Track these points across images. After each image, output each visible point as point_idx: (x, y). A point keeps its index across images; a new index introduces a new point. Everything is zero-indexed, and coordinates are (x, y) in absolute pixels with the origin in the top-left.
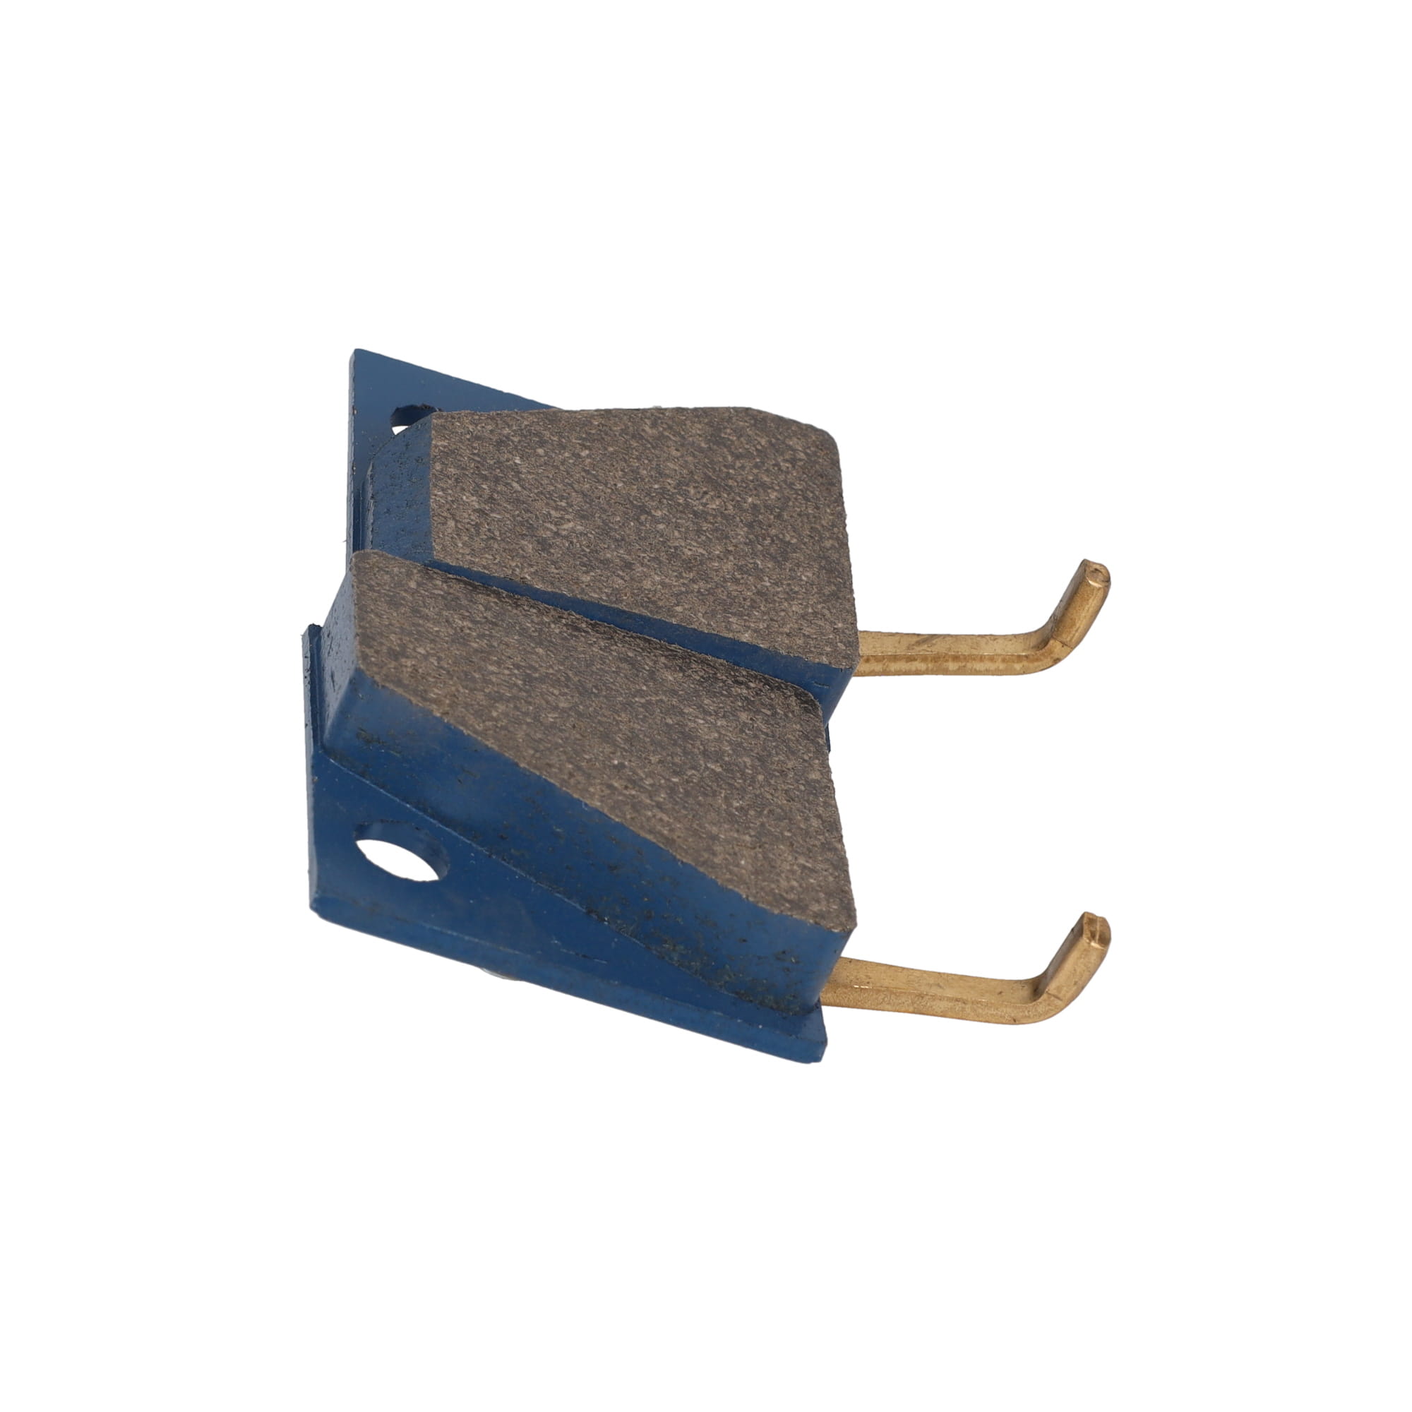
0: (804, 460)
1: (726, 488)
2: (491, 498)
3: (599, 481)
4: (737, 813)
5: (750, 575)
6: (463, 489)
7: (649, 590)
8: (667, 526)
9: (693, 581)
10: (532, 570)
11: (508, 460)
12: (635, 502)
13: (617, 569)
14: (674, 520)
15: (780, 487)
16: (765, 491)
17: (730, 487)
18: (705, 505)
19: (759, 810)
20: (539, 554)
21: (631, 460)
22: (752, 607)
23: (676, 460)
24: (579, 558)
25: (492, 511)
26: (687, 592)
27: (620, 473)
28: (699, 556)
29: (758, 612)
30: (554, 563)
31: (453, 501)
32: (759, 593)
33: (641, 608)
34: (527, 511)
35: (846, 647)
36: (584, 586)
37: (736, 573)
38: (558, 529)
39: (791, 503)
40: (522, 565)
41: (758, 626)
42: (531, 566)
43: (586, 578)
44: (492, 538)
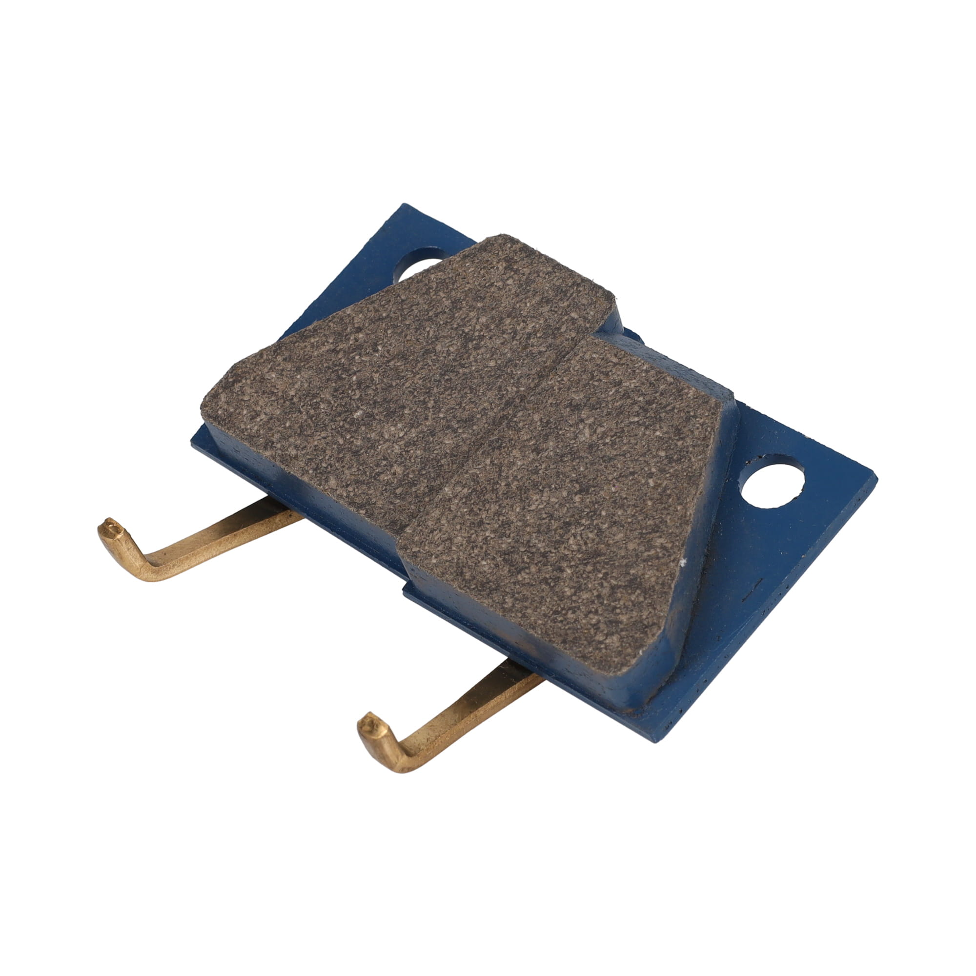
0: (595, 636)
1: (586, 561)
3: (620, 476)
4: (315, 401)
5: (500, 526)
6: (643, 384)
7: (511, 451)
8: (564, 498)
9: (508, 485)
10: (556, 388)
11: (661, 428)
12: (593, 489)
13: (537, 441)
14: (567, 505)
15: (575, 601)
16: (574, 587)
17: (586, 564)
18: (575, 536)
19: (314, 419)
20: (568, 400)
21: (634, 511)
22: (472, 510)
23: (624, 542)
24: (555, 423)
25: (617, 391)
26: (500, 475)
27: (625, 496)
28: (529, 502)
29: (466, 512)
30: (557, 405)
31: (634, 371)
32: (481, 523)
34: (609, 414)
35: (413, 552)
36: (530, 412)
37: (505, 518)
38: (586, 424)
39: (555, 598)
40: (563, 384)
41: (453, 504)
42: (560, 389)
43: (536, 417)
44: (592, 379)
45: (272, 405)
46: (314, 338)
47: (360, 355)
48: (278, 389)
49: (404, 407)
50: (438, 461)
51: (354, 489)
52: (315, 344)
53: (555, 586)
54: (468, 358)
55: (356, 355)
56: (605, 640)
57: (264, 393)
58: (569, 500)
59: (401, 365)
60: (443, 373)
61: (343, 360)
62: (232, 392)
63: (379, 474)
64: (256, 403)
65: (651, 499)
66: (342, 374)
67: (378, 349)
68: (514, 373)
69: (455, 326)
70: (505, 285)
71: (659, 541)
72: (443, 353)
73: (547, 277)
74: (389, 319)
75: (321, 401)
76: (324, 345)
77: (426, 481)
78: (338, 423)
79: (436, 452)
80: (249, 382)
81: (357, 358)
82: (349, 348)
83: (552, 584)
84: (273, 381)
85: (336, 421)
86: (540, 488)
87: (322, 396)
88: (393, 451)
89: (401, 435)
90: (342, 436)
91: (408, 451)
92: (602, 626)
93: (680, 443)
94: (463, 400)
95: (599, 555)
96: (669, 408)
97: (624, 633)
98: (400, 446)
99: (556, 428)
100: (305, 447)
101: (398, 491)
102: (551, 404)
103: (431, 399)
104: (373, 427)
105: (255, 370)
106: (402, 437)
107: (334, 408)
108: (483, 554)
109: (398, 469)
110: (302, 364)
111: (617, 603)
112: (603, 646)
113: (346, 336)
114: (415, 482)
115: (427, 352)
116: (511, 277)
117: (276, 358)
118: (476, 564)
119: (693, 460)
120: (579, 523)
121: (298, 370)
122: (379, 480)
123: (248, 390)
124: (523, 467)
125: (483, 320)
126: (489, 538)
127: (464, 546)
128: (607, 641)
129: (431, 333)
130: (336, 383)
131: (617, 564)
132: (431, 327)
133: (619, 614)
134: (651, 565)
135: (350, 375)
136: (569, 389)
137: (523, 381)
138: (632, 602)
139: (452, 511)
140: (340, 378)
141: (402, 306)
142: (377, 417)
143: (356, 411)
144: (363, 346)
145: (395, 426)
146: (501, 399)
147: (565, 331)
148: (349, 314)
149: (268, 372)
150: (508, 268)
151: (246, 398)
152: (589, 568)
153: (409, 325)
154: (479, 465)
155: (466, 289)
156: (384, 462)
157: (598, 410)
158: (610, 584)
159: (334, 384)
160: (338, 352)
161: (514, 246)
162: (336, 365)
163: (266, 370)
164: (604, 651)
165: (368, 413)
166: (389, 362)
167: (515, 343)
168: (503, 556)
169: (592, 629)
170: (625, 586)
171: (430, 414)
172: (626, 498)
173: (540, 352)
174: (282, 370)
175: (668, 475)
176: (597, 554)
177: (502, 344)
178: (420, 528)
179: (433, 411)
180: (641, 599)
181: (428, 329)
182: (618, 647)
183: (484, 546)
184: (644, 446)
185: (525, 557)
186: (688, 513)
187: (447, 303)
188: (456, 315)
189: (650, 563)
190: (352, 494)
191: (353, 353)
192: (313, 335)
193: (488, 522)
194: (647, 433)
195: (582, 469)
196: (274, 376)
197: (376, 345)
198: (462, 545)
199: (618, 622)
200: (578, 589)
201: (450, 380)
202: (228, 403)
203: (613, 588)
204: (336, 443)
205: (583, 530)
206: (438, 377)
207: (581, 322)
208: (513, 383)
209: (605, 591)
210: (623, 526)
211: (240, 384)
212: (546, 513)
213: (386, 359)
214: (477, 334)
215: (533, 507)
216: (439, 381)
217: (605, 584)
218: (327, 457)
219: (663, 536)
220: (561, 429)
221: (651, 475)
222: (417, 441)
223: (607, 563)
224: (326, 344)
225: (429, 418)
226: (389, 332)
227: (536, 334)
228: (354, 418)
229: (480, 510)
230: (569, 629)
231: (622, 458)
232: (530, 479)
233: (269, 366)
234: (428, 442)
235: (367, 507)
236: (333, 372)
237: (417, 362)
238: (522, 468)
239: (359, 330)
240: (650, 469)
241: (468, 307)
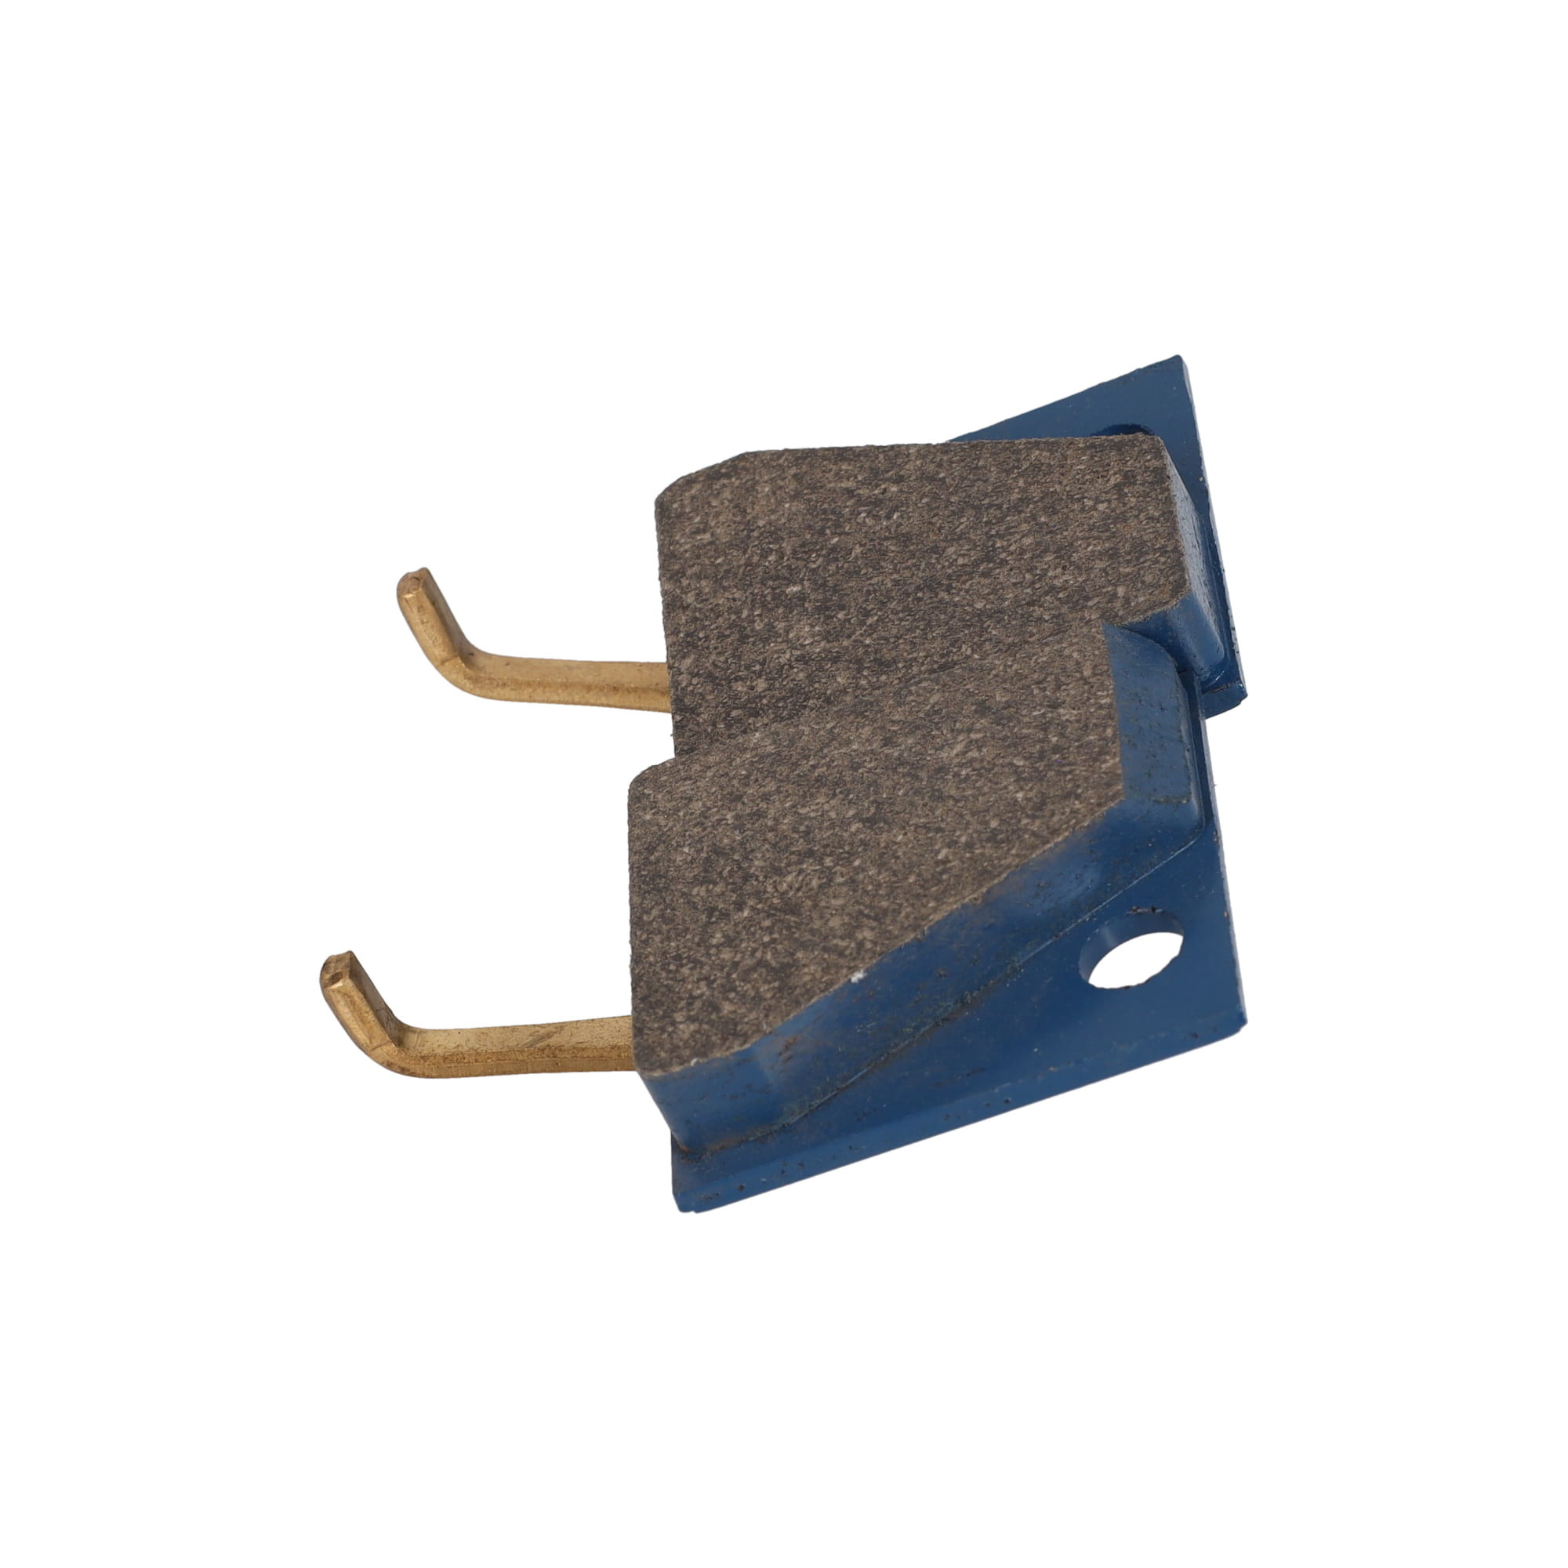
0: (678, 1012)
1: (774, 912)
2: (1045, 730)
3: (924, 826)
4: (771, 546)
5: (749, 815)
6: (1078, 721)
7: (864, 726)
8: (844, 818)
9: (814, 767)
10: (994, 672)
11: (1031, 789)
12: (882, 825)
13: (900, 729)
14: (837, 829)
15: (708, 955)
16: (728, 937)
17: (769, 916)
18: (801, 872)
20: (987, 696)
21: (887, 879)
22: (748, 776)
23: (834, 912)
24: (943, 717)
25: (1043, 715)
26: (821, 750)
27: (900, 854)
28: (808, 802)
29: (742, 775)
30: (972, 694)
32: (739, 798)
33: (872, 700)
34: (1005, 738)
36: (936, 687)
37: (765, 806)
38: (969, 737)
39: (697, 939)
40: (1006, 671)
41: (741, 758)
42: (996, 676)
43: (935, 698)
44: (1040, 683)
45: (729, 526)
46: (849, 465)
47: (869, 513)
48: (753, 509)
49: (842, 608)
50: (807, 699)
51: (697, 684)
52: (843, 472)
53: (713, 923)
54: (964, 583)
55: (865, 511)
56: (681, 1023)
57: (736, 506)
58: (845, 824)
59: (893, 551)
60: (922, 586)
61: (847, 510)
62: (710, 487)
63: (736, 679)
64: (717, 515)
65: (919, 875)
66: (829, 527)
67: (893, 517)
68: (989, 630)
69: (993, 532)
70: (1094, 508)
71: (867, 934)
72: (946, 560)
73: (1144, 523)
74: (940, 483)
75: (776, 550)
76: (848, 480)
77: (772, 716)
78: (764, 588)
79: (816, 685)
80: (737, 483)
81: (863, 515)
82: (870, 497)
83: (714, 919)
84: (759, 496)
85: (765, 585)
86: (838, 791)
87: (784, 545)
88: (779, 657)
89: (807, 642)
90: (752, 609)
91: (792, 667)
92: (698, 1004)
93: (1025, 821)
94: (906, 635)
95: (793, 913)
96: (1067, 769)
97: (706, 1027)
98: (792, 655)
99: (937, 723)
100: (707, 600)
101: (734, 713)
102: (968, 689)
103: (879, 613)
104: (791, 615)
105: (757, 471)
106: (805, 645)
107: (779, 567)
108: (697, 838)
109: (761, 685)
110: (805, 492)
111: (742, 984)
112: (670, 1029)
113: (881, 480)
114: (761, 712)
115: (935, 549)
116: (1109, 501)
117: (789, 468)
118: (678, 846)
119: (1014, 852)
120: (822, 859)
121: (794, 497)
122: (730, 687)
123: (727, 494)
124: (853, 753)
125: (1028, 541)
126: (724, 822)
127: (693, 816)
128: (681, 1026)
129: (962, 527)
130: (813, 535)
131: (797, 935)
132: (968, 519)
133: (728, 999)
134: (825, 960)
135: (836, 533)
136: (1005, 681)
137: (988, 646)
138: (758, 992)
139: (731, 766)
140: (822, 532)
141: (970, 474)
142: (806, 605)
143: (795, 584)
144: (882, 503)
145: (812, 626)
146: (942, 656)
147: (1091, 607)
148: (909, 454)
149: (766, 482)
150: (1118, 487)
151: (714, 503)
152: (767, 923)
153: (952, 503)
154: (818, 723)
155: (1051, 490)
156: (758, 667)
157: (999, 728)
158: (763, 957)
159: (808, 536)
160: (853, 496)
161: (1153, 461)
162: (833, 512)
163: (766, 478)
164: (665, 1036)
165: (804, 594)
166: (887, 539)
167: (1028, 590)
168: (710, 853)
169: (685, 1002)
170: (773, 969)
171: (858, 633)
172: (898, 858)
173: (1040, 619)
174: (780, 488)
175: (968, 855)
176: (793, 909)
177: (1015, 584)
178: (681, 767)
179: (865, 631)
180: (769, 995)
181: (964, 520)
182: (681, 1040)
183: (709, 829)
184: (989, 801)
185: (728, 868)
186: (931, 918)
187: (1015, 496)
188: (1008, 518)
189: (826, 956)
190: (691, 688)
191: (865, 506)
192: (852, 460)
193: (746, 801)
194: (1011, 788)
195: (900, 793)
196: (767, 489)
197: (895, 509)
198: (692, 814)
199: (716, 1009)
200: (730, 942)
201: (919, 599)
202: (693, 498)
203: (761, 963)
204: (738, 612)
205: (816, 870)
206: (911, 589)
207: (1118, 604)
208: (975, 643)
209: (749, 962)
210: (855, 891)
211: (726, 481)
212: (807, 826)
213: (887, 534)
214: (1003, 556)
215: (803, 811)
216: (908, 595)
217: (758, 954)
218: (713, 627)
219: (877, 930)
220: (938, 729)
221: (952, 844)
222: (813, 660)
223: (789, 928)
224: (852, 479)
225: (853, 637)
226: (925, 500)
227: (1058, 593)
228: (784, 592)
229: (757, 780)
230: (666, 986)
231: (951, 802)
232: (841, 774)
233: (774, 475)
234: (821, 668)
235: (687, 715)
236: (822, 520)
237: (913, 556)
238: (850, 755)
239: (899, 480)
240: (960, 836)
241: (1029, 515)
